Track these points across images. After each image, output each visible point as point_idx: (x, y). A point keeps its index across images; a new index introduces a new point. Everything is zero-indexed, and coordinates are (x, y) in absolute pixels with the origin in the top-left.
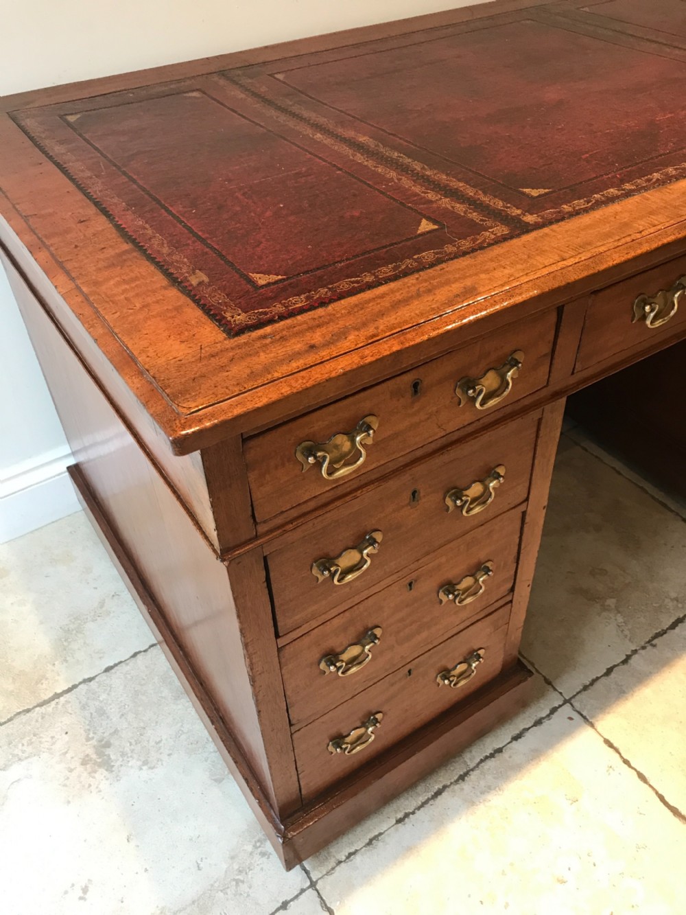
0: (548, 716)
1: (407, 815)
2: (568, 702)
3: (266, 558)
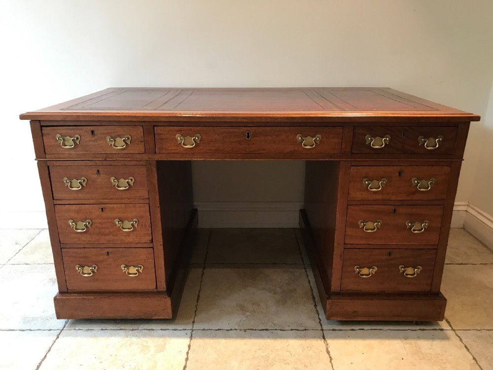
1: (106, 329)
2: (192, 330)
3: (48, 167)
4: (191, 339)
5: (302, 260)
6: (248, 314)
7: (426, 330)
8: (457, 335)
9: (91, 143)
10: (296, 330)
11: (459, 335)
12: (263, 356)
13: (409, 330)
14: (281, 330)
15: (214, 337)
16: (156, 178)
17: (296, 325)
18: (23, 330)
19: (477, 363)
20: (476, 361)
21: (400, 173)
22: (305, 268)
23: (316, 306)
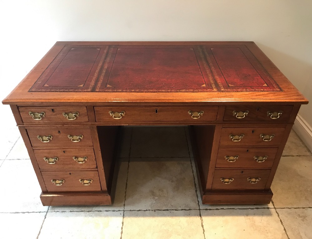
0: (117, 211)
1: (73, 211)
2: (124, 211)
3: (26, 130)
4: (124, 218)
5: (189, 154)
6: (156, 198)
7: (259, 208)
8: (276, 212)
9: (53, 116)
10: (184, 210)
11: (278, 212)
12: (165, 230)
13: (249, 208)
14: (176, 210)
15: (137, 216)
16: (97, 135)
17: (184, 206)
18: (24, 213)
19: (286, 233)
20: (286, 231)
21: (253, 131)
22: (191, 161)
23: (196, 191)
